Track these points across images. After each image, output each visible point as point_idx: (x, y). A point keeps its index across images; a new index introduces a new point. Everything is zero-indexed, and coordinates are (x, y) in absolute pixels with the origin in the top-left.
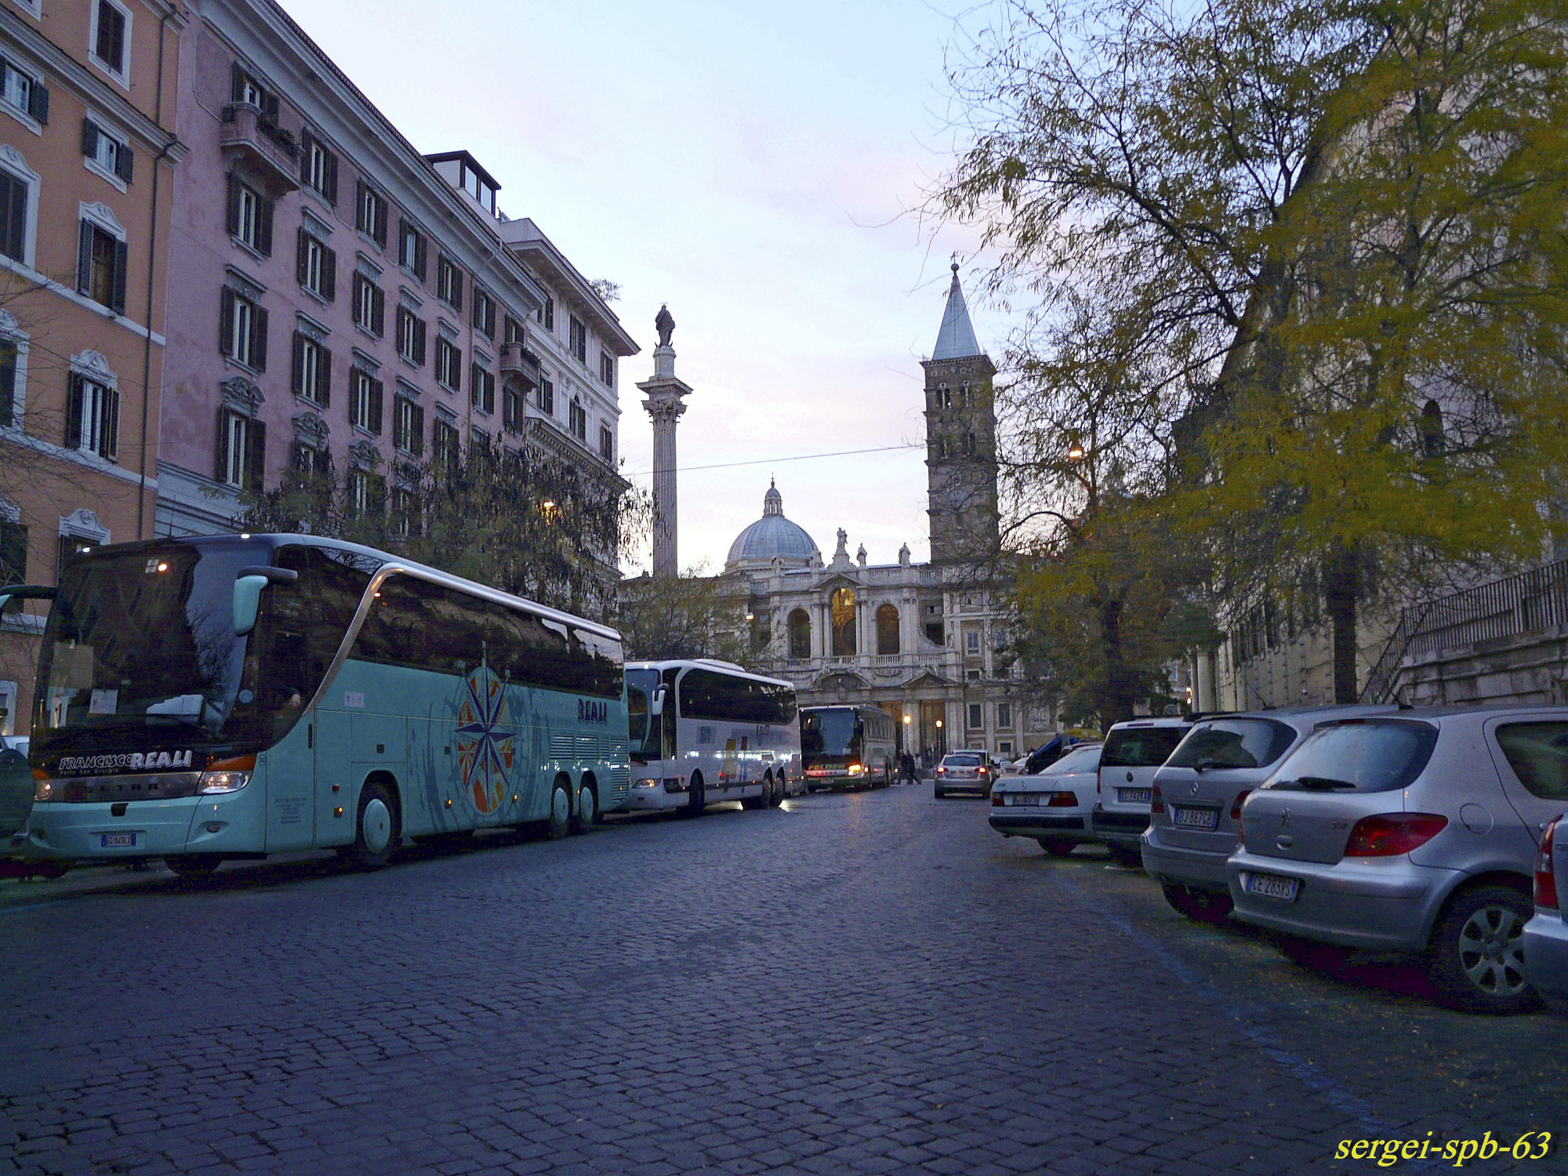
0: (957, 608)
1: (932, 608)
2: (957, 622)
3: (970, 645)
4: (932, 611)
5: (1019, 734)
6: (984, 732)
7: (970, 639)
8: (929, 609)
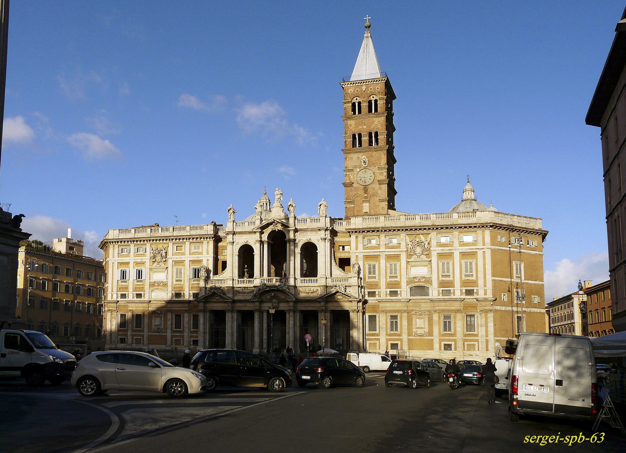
0: (360, 246)
1: (343, 247)
2: (361, 256)
3: (370, 273)
4: (343, 249)
5: (405, 337)
6: (378, 335)
7: (370, 269)
8: (341, 248)
